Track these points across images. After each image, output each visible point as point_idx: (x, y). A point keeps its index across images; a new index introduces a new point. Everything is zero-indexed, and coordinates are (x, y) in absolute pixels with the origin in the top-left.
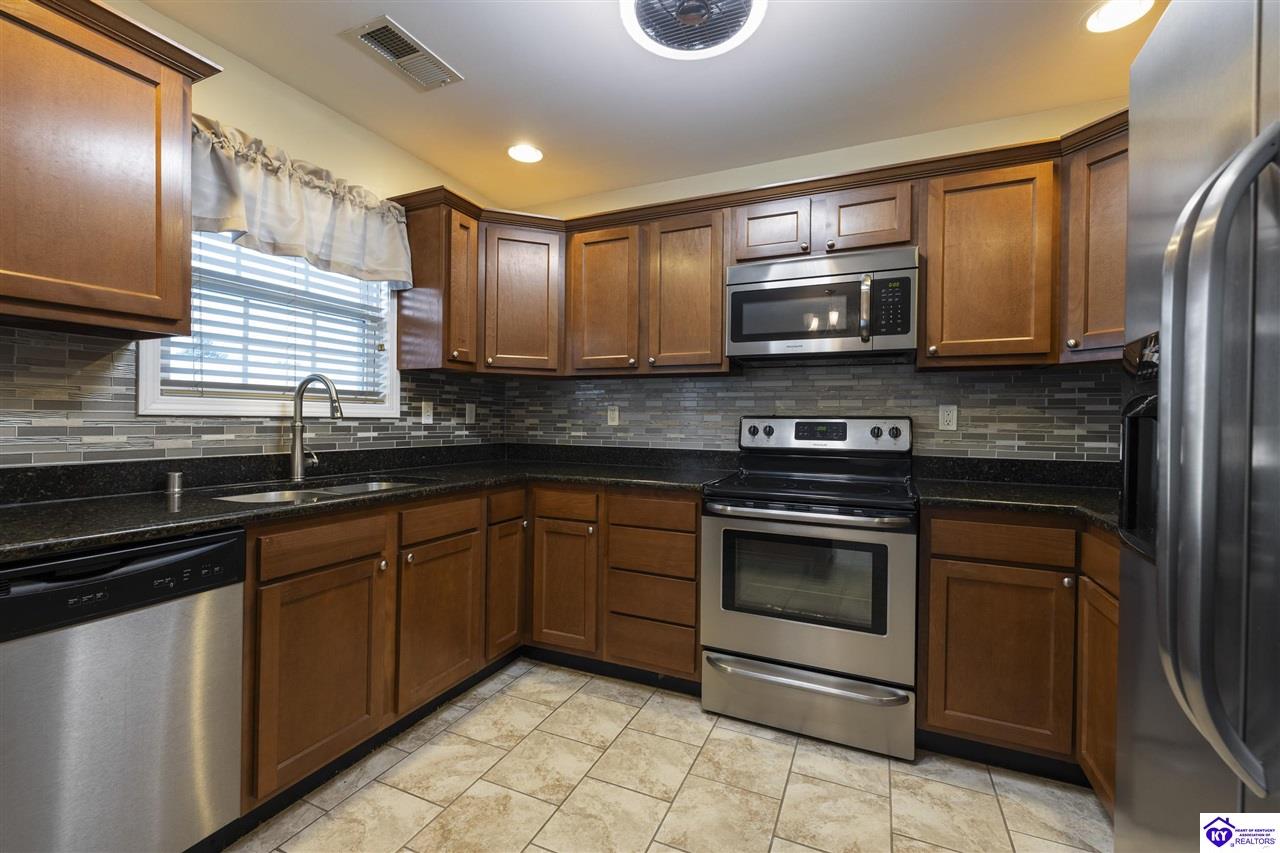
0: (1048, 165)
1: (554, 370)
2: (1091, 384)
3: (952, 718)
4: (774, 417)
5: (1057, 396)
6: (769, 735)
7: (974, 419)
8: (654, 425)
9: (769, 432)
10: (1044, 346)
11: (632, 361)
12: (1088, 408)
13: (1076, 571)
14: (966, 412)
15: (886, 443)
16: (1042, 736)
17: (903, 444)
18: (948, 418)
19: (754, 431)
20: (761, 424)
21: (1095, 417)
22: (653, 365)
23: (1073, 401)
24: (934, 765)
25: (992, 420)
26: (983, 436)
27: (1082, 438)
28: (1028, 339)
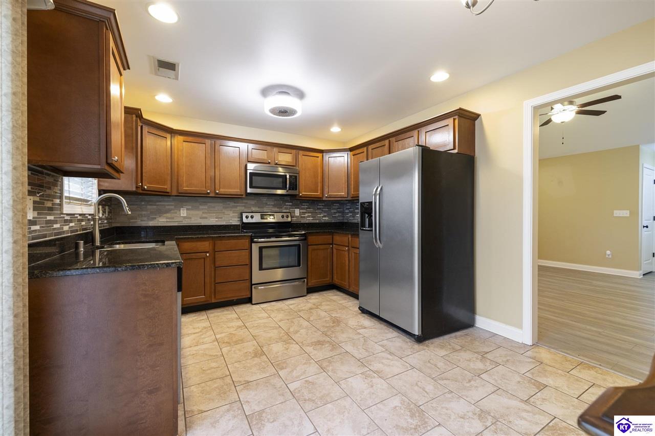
0: (321, 154)
1: (168, 193)
2: (324, 204)
3: (313, 282)
4: (252, 212)
5: (319, 207)
6: (274, 303)
7: (303, 212)
8: (204, 215)
9: (252, 217)
10: (321, 196)
11: (209, 191)
12: (324, 210)
13: (332, 244)
14: (301, 211)
15: (285, 220)
16: (327, 280)
17: (289, 219)
18: (297, 212)
19: (247, 217)
20: (250, 215)
21: (325, 212)
22: (217, 194)
23: (320, 208)
24: (309, 295)
25: (306, 213)
26: (304, 217)
27: (323, 217)
28: (318, 194)
